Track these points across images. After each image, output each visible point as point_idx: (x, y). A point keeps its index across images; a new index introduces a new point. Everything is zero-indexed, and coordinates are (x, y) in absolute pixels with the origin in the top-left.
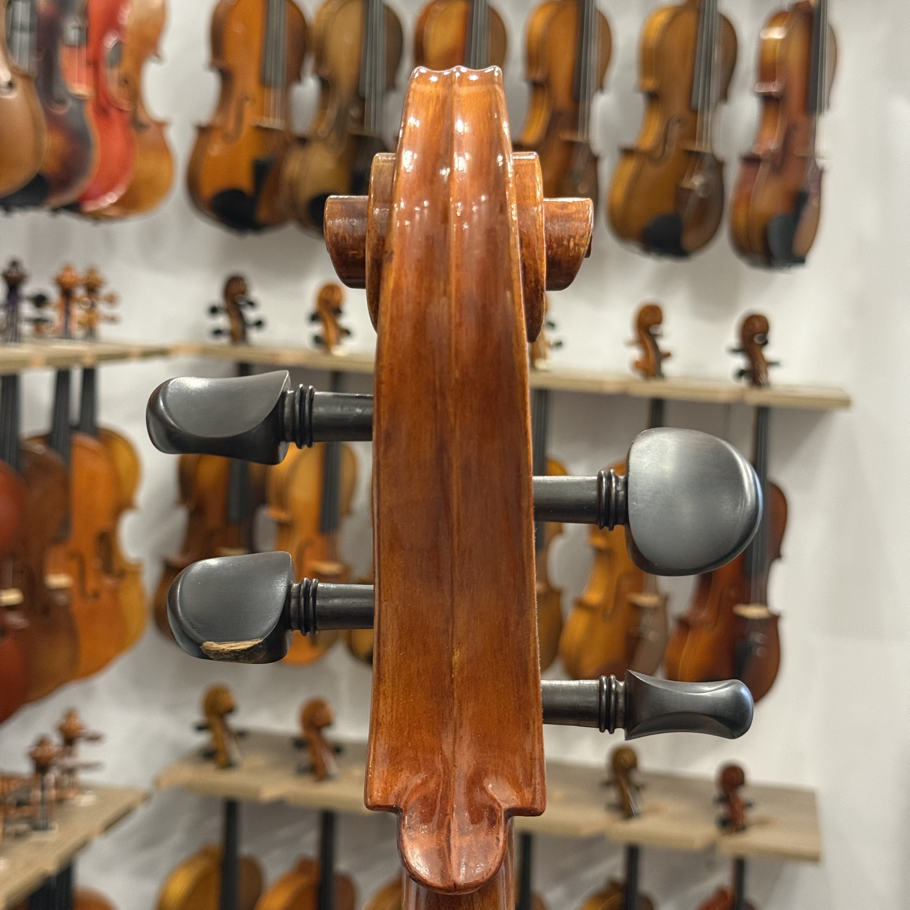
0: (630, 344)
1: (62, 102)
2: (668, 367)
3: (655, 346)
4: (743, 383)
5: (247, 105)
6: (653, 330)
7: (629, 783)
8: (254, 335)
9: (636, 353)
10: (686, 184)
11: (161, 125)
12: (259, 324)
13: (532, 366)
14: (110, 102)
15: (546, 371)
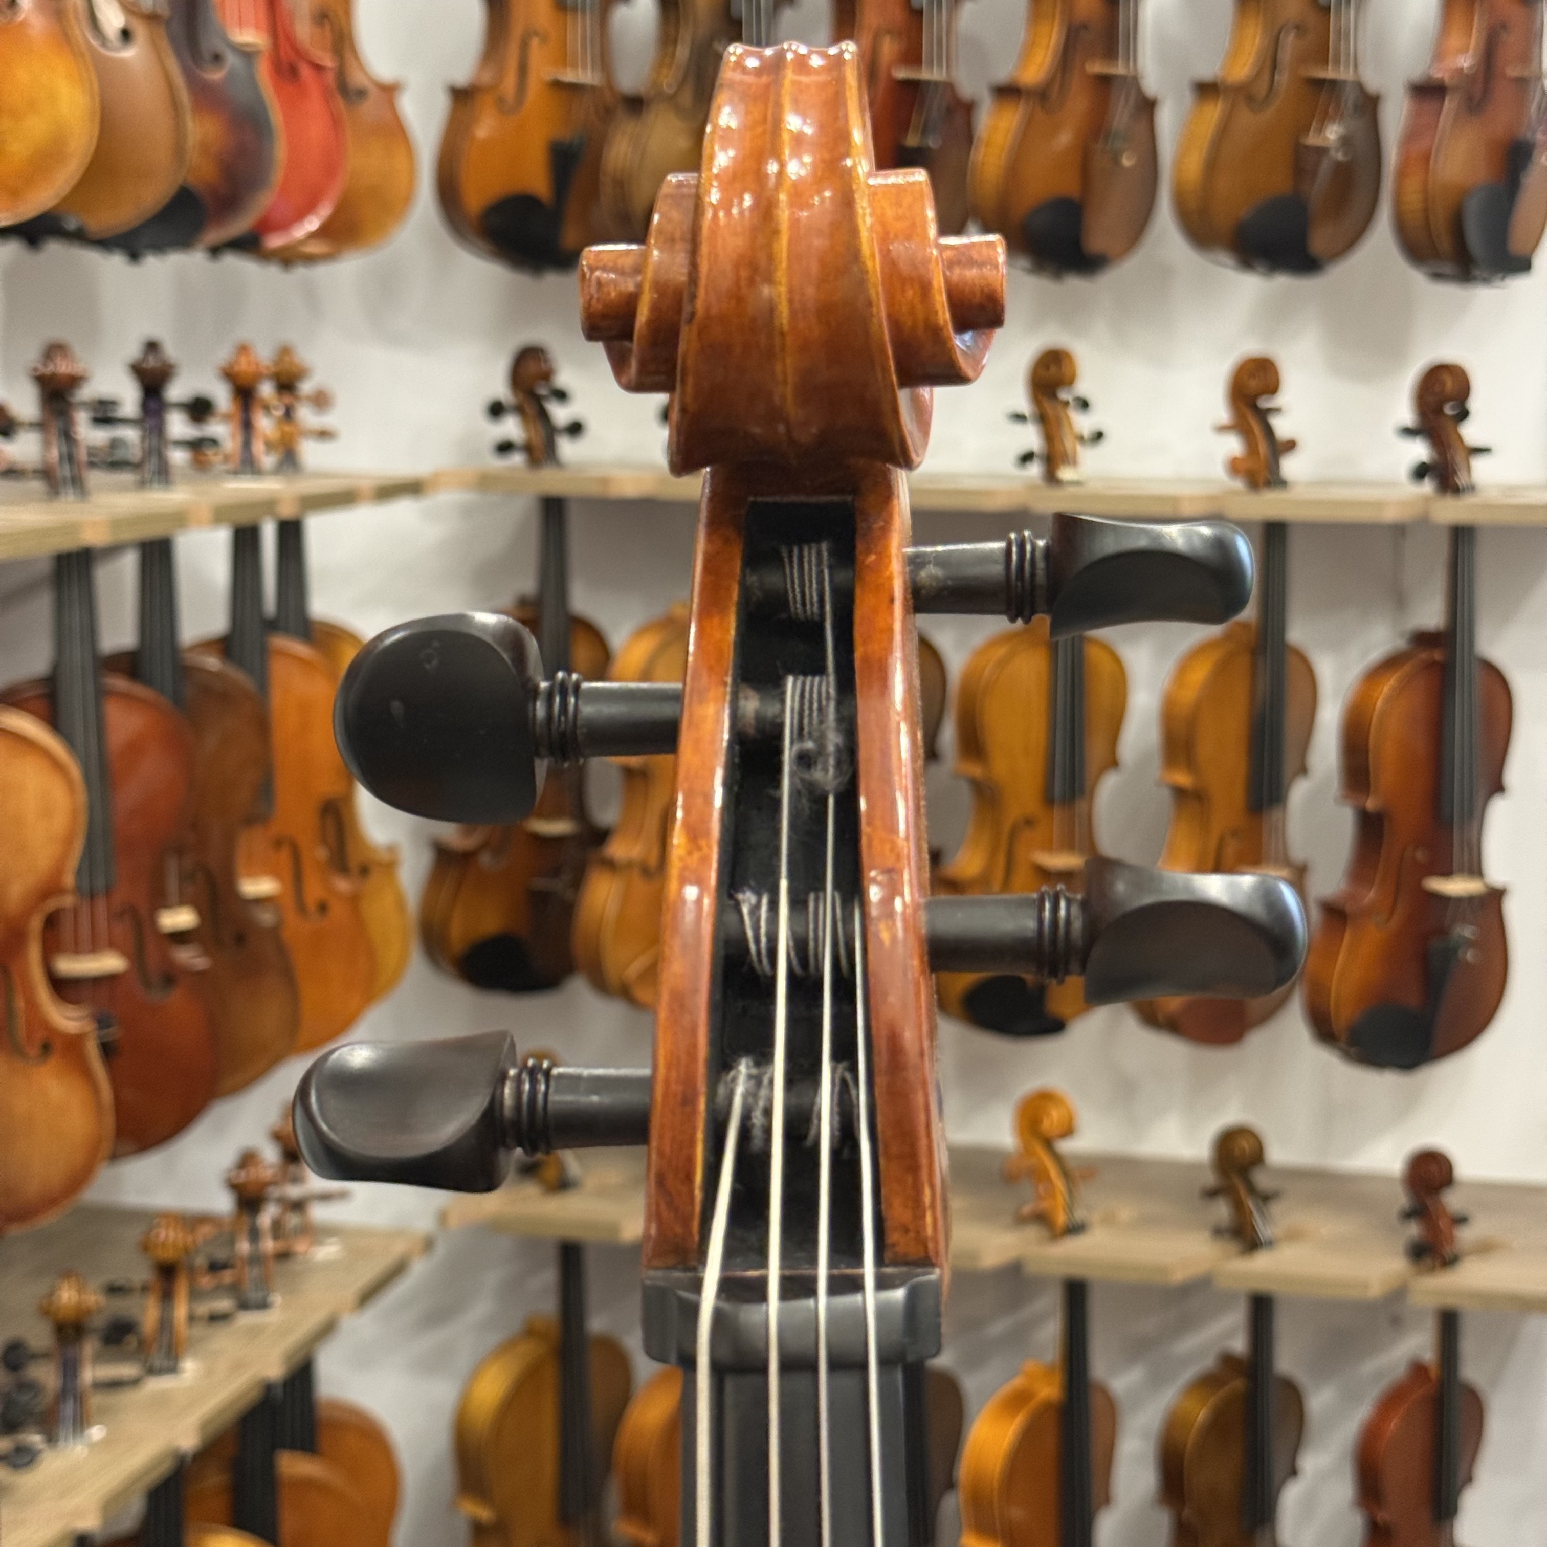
0: (1222, 429)
1: (217, 57)
2: (1290, 466)
3: (1269, 431)
4: (1428, 487)
5: (535, 42)
6: (1264, 403)
7: (1252, 1189)
8: (567, 448)
9: (1233, 445)
10: (1312, 140)
11: (390, 91)
12: (575, 429)
13: (1051, 477)
14: (299, 53)
15: (1078, 483)
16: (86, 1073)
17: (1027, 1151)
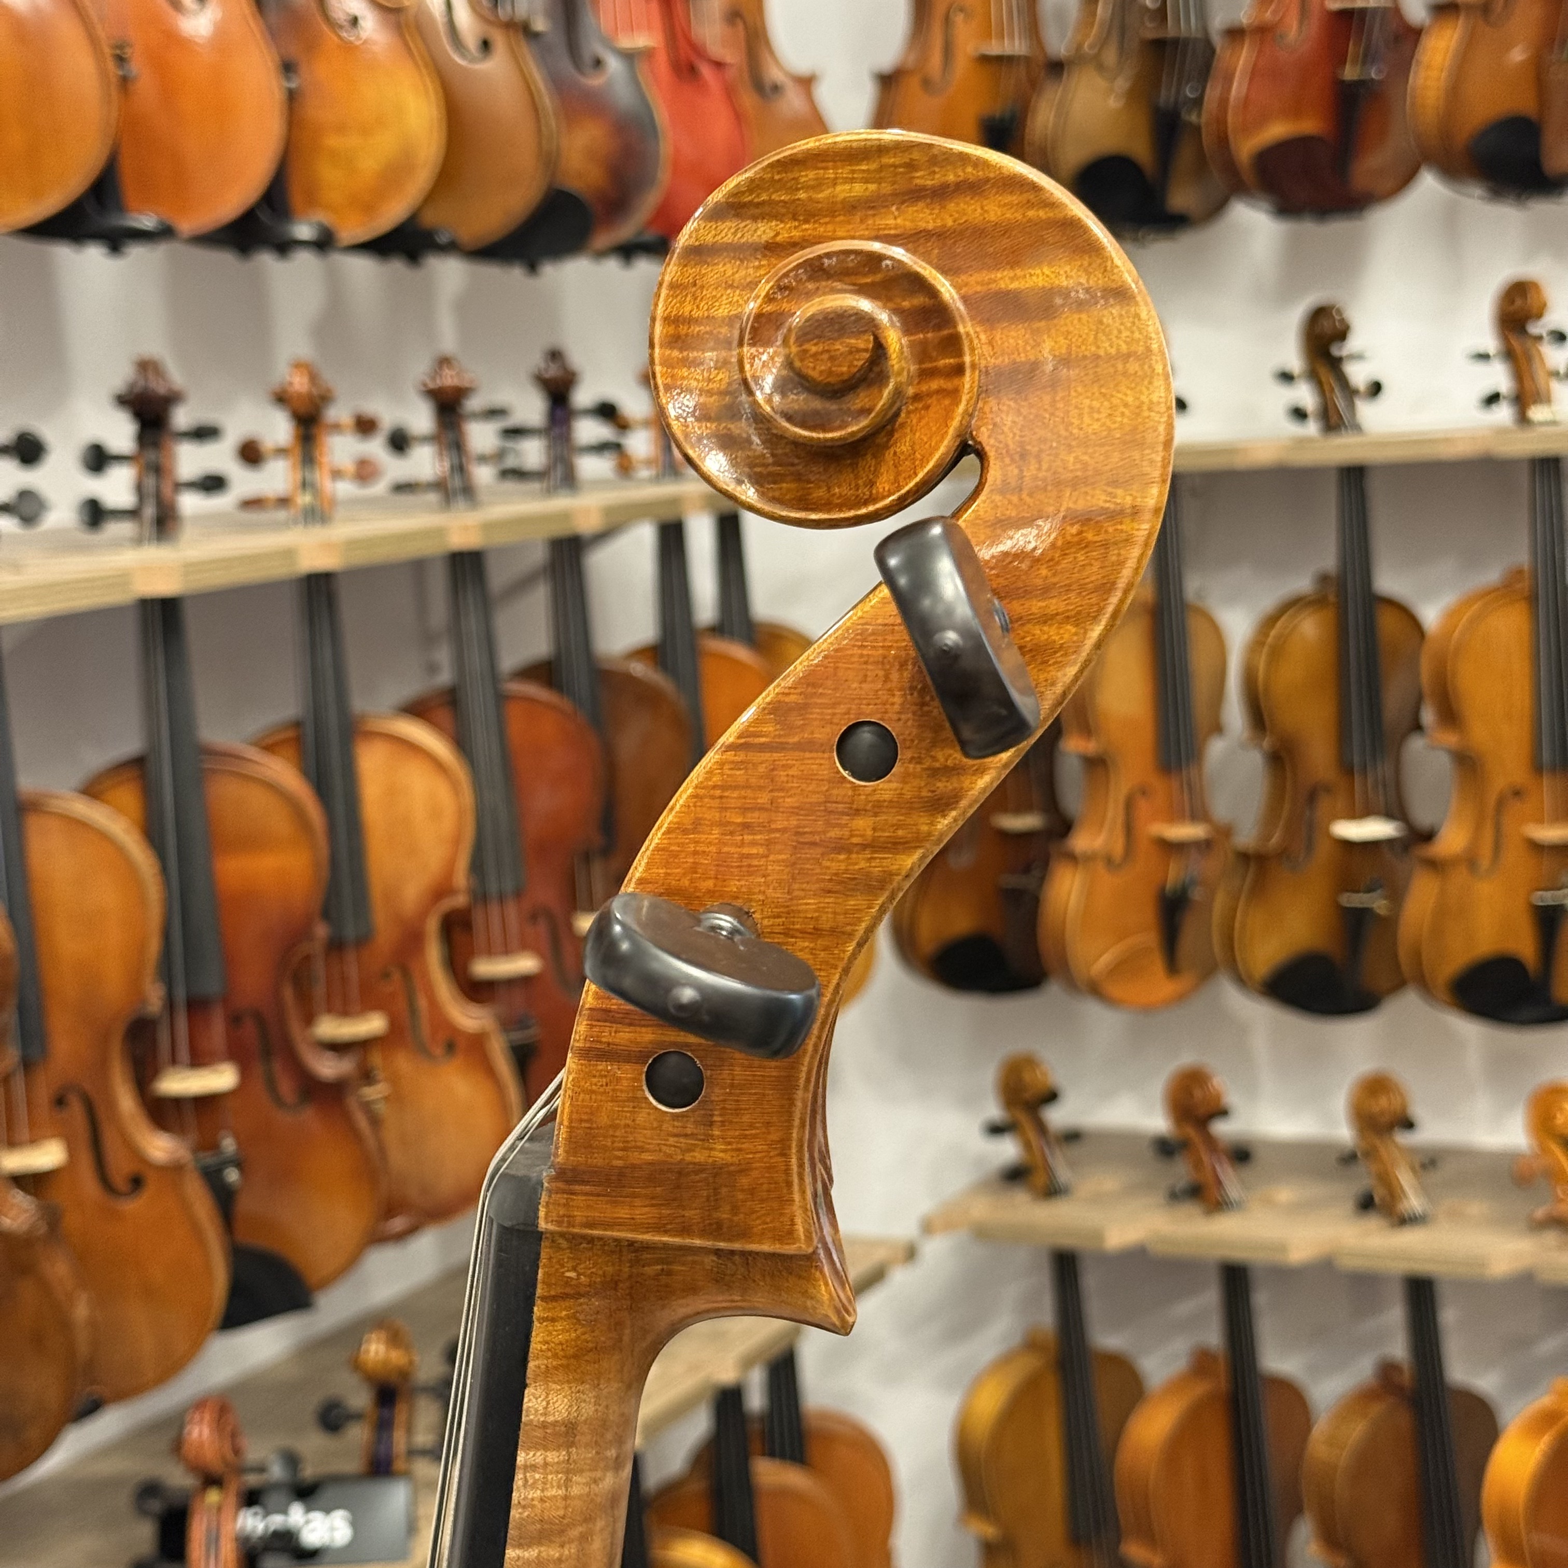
1: (598, 63)
5: (959, 18)
11: (807, 83)
13: (1523, 419)
14: (698, 50)
15: (1554, 423)
16: (490, 1071)
17: (1544, 1150)
